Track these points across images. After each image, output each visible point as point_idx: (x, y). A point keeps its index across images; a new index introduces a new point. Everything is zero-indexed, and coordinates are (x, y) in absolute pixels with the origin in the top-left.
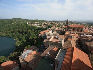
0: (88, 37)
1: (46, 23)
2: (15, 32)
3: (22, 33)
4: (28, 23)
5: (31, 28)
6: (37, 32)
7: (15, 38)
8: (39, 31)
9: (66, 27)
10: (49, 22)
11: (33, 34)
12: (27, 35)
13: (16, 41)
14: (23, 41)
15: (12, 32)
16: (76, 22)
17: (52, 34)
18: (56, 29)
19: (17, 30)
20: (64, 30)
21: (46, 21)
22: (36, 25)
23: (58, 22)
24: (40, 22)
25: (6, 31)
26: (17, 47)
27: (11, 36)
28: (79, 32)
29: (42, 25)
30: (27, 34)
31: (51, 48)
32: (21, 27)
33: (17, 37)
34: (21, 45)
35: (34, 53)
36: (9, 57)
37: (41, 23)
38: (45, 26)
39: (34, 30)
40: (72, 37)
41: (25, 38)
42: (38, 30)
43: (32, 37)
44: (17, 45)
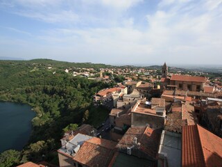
0: (219, 104)
1: (110, 71)
2: (34, 90)
3: (52, 93)
4: (67, 71)
5: (75, 81)
6: (89, 91)
7: (33, 105)
8: (92, 88)
9: (162, 80)
10: (117, 68)
11: (79, 95)
12: (63, 100)
13: (36, 114)
14: (53, 112)
15: (27, 92)
16: (180, 69)
17: (129, 95)
18: (137, 86)
19: (41, 87)
20: (156, 87)
21: (110, 67)
22: (87, 74)
23: (139, 68)
24: (97, 68)
25: (13, 88)
26: (36, 128)
27: (25, 101)
28: (193, 93)
29: (101, 76)
30: (64, 98)
31: (139, 129)
32: (50, 79)
33: (39, 104)
34: (46, 123)
35: (96, 141)
36: (27, 152)
37: (99, 71)
38: (107, 77)
39: (82, 86)
40: (181, 105)
41: (59, 106)
42: (90, 87)
43: (76, 103)
44: (37, 124)
